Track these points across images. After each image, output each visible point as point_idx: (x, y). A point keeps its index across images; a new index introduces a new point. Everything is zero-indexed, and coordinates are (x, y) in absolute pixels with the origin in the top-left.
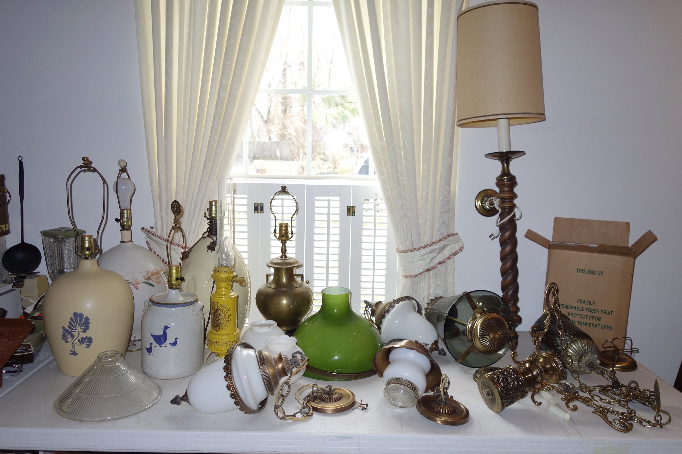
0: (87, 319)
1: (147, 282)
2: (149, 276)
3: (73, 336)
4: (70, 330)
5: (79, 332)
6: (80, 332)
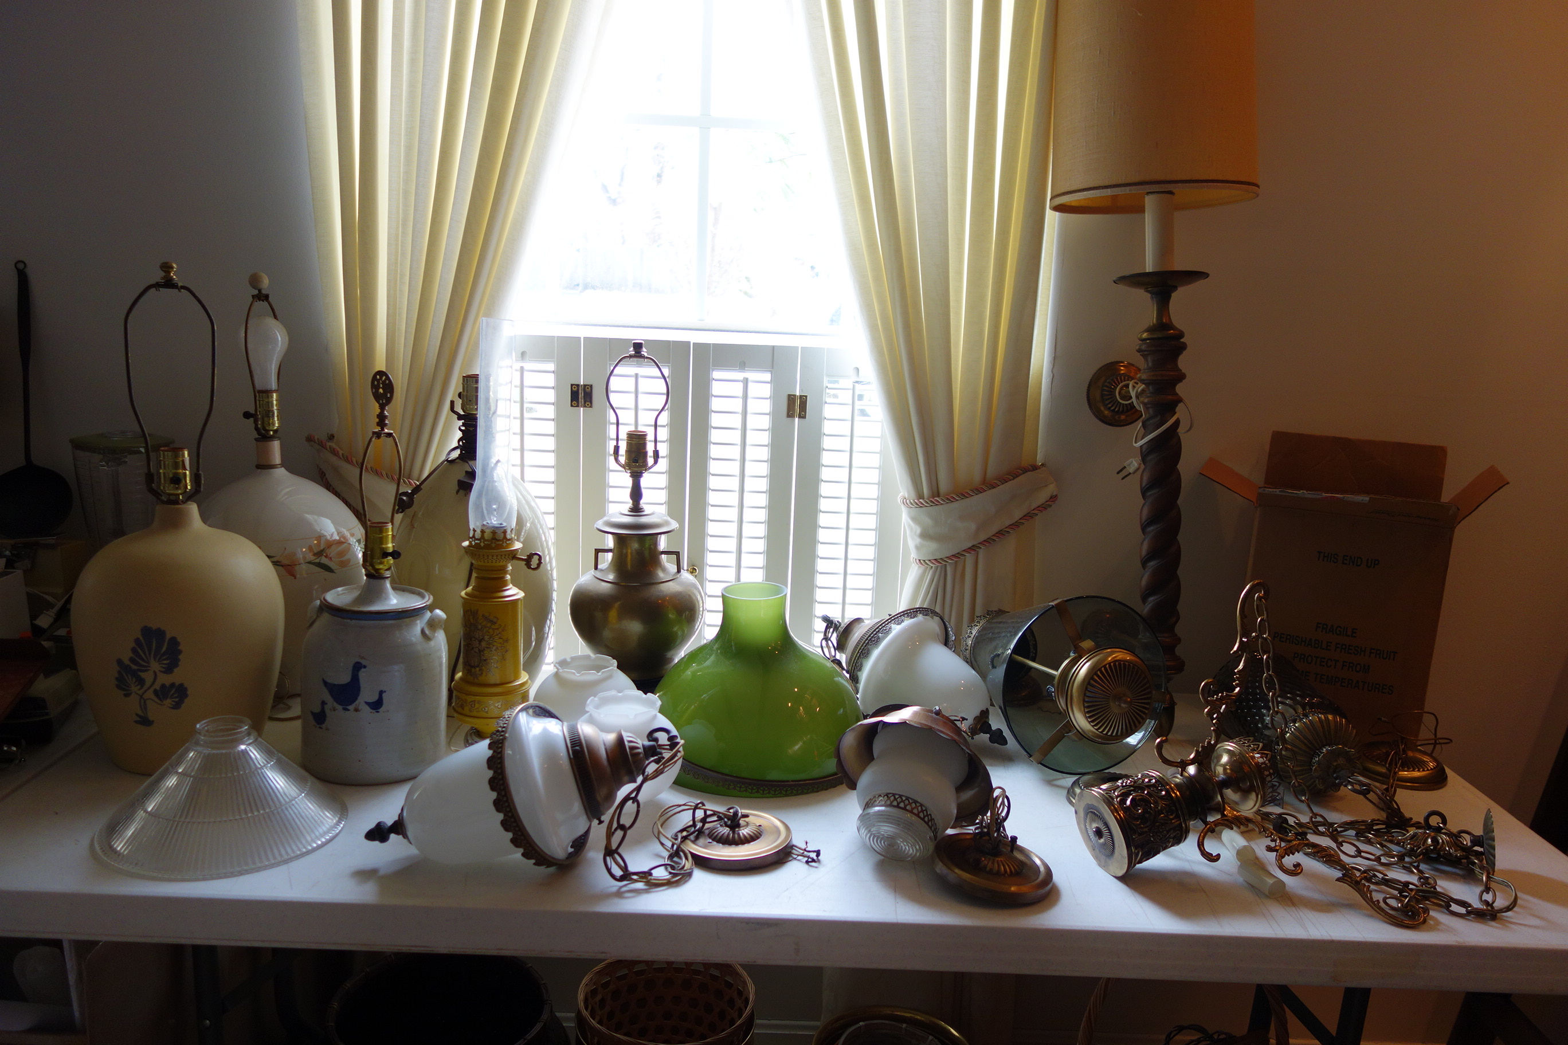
0: (174, 642)
1: (317, 561)
2: (322, 548)
3: (141, 682)
4: (134, 667)
5: (155, 672)
6: (159, 674)
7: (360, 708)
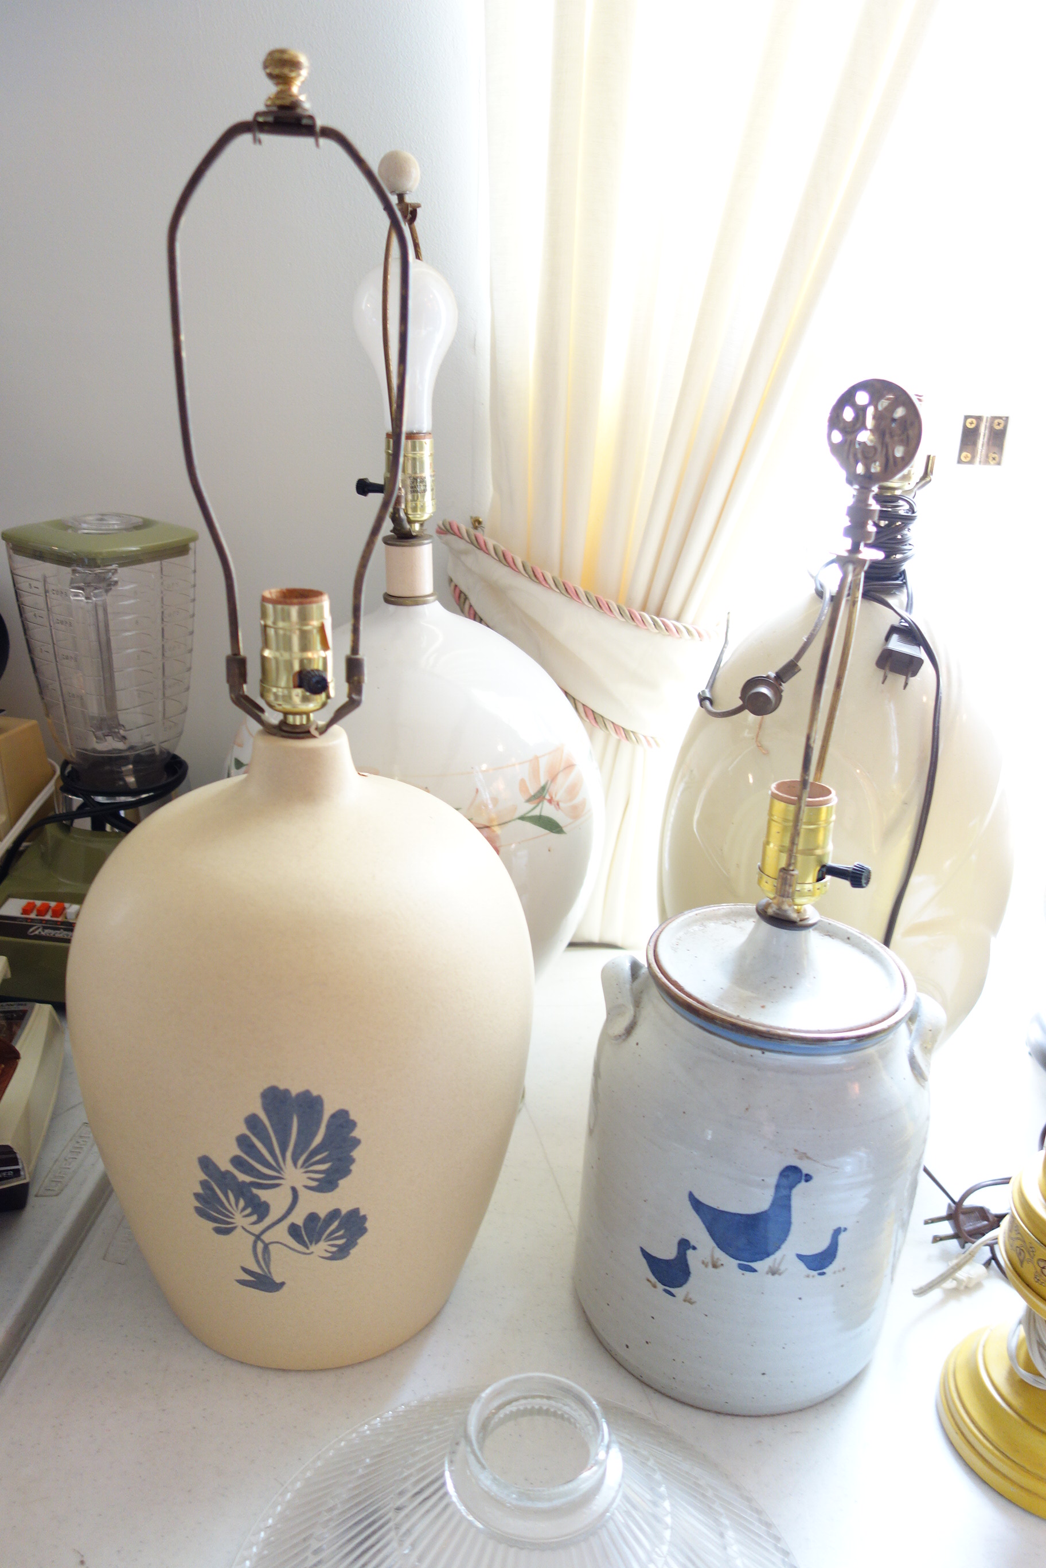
0: (343, 1122)
1: (536, 812)
2: (542, 783)
3: (261, 1210)
4: (242, 1177)
5: (294, 1190)
6: (303, 1194)
7: (782, 1268)
